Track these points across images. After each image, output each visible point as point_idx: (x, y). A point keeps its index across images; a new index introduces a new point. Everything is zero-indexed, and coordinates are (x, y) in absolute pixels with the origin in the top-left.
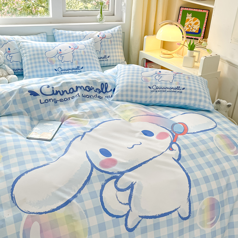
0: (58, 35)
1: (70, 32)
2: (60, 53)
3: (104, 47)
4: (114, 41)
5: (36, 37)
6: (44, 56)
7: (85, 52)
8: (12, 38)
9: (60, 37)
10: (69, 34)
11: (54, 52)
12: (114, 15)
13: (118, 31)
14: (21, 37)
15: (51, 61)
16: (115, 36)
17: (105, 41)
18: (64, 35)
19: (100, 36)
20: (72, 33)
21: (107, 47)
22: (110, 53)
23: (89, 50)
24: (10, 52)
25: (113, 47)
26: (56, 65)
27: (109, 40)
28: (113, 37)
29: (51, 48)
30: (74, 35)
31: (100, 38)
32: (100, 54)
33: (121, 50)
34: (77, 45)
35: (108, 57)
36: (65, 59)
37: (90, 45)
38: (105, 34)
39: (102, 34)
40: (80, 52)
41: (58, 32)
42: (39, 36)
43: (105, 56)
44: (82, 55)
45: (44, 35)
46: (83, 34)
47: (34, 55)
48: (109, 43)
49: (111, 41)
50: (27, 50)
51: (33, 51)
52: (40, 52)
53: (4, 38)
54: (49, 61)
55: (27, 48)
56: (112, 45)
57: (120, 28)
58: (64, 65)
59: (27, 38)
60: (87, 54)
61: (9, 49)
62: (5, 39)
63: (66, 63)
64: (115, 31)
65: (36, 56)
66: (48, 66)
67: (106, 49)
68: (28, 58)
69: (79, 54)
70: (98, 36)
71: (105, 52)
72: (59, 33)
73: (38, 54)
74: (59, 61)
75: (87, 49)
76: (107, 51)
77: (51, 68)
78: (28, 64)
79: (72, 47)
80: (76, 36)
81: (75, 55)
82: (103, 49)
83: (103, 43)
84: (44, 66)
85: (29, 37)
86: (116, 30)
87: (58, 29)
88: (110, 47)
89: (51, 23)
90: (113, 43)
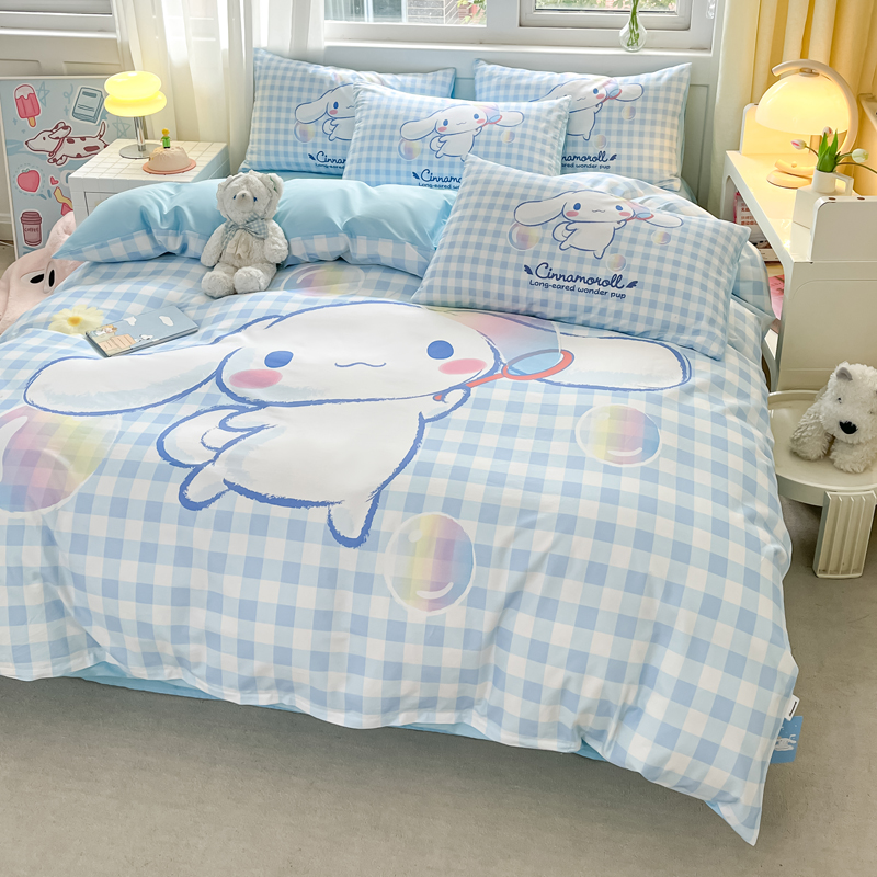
0: (482, 80)
1: (518, 72)
2: (441, 132)
3: (603, 126)
4: (644, 110)
5: (419, 79)
6: (397, 133)
7: (512, 135)
8: (354, 78)
9: (485, 85)
10: (510, 78)
11: (428, 124)
12: (688, 28)
13: (671, 79)
14: (381, 76)
15: (409, 151)
16: (651, 94)
17: (610, 109)
18: (495, 80)
19: (602, 91)
20: (520, 77)
21: (614, 127)
22: (619, 145)
23: (529, 132)
24: (335, 112)
25: (636, 128)
26: (420, 163)
27: (628, 104)
28: (645, 99)
29: (423, 115)
30: (524, 82)
31: (599, 97)
32: (585, 145)
33: (675, 143)
34: (501, 113)
35: (612, 159)
36: (448, 149)
37: (543, 116)
38: (622, 87)
39: (610, 86)
40: (500, 133)
41: (484, 70)
42: (430, 77)
43: (602, 154)
44: (499, 144)
45: (445, 75)
46: (550, 80)
47: (374, 127)
48: (625, 115)
49: (633, 111)
50: (365, 113)
51: (376, 116)
52: (390, 122)
53: (335, 75)
54: (405, 148)
55: (366, 107)
56: (632, 123)
57: (682, 70)
58: (441, 165)
59: (392, 81)
60: (517, 140)
61: (336, 105)
62: (334, 79)
63: (447, 159)
64: (659, 79)
65: (377, 132)
66: (399, 162)
67: (608, 132)
68: (360, 135)
69: (494, 138)
70: (596, 91)
71: (604, 142)
72: (486, 74)
73: (383, 127)
74: (430, 153)
75: (525, 126)
76: (613, 139)
77: (403, 168)
78: (354, 152)
79: (482, 116)
80: (528, 87)
81: (478, 141)
82: (597, 132)
83: (603, 115)
84: (388, 161)
85: (400, 77)
86: (666, 76)
87: (489, 63)
88: (625, 127)
89: (481, 43)
90: (638, 116)
